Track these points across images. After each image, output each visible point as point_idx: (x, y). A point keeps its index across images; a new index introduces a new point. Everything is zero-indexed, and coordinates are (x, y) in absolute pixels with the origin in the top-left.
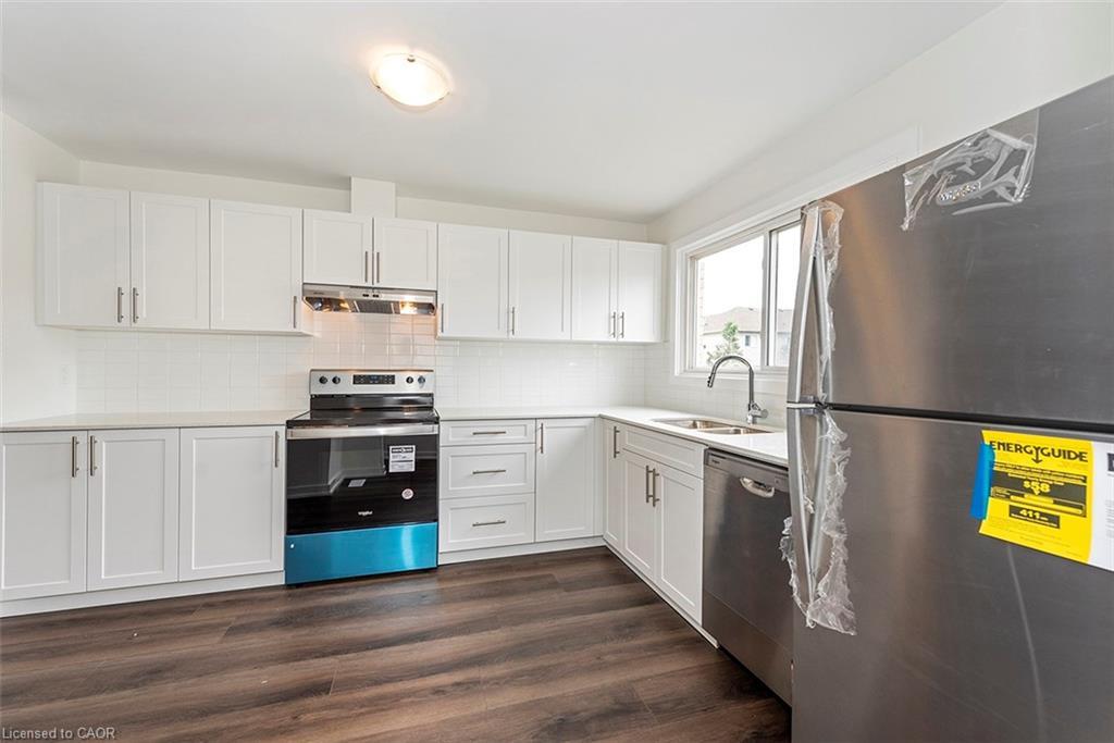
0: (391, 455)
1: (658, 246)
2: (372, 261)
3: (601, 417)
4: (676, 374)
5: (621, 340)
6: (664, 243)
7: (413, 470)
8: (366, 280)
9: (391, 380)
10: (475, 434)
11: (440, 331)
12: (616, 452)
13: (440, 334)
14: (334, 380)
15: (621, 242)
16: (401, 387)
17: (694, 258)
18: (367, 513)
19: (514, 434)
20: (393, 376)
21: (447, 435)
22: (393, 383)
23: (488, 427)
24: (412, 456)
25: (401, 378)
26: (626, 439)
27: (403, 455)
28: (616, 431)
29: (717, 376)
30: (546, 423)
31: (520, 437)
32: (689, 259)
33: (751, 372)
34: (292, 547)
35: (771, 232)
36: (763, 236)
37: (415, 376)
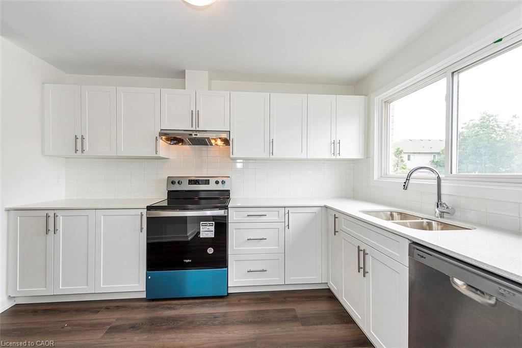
0: (201, 227)
1: (364, 96)
2: (195, 116)
3: (326, 207)
4: (375, 179)
5: (338, 157)
6: (366, 95)
7: (213, 236)
8: (192, 127)
9: (207, 182)
10: (248, 216)
11: (231, 154)
12: (335, 232)
13: (231, 156)
14: (179, 183)
15: (338, 96)
16: (212, 186)
17: (387, 102)
18: (188, 261)
19: (272, 216)
20: (209, 180)
21: (233, 217)
22: (209, 184)
23: (257, 211)
24: (213, 228)
25: (212, 181)
26: (342, 224)
27: (208, 227)
28: (335, 218)
30: (291, 210)
31: (276, 219)
32: (383, 103)
33: (439, 178)
34: (149, 277)
35: (453, 73)
36: (446, 78)
37: (220, 180)
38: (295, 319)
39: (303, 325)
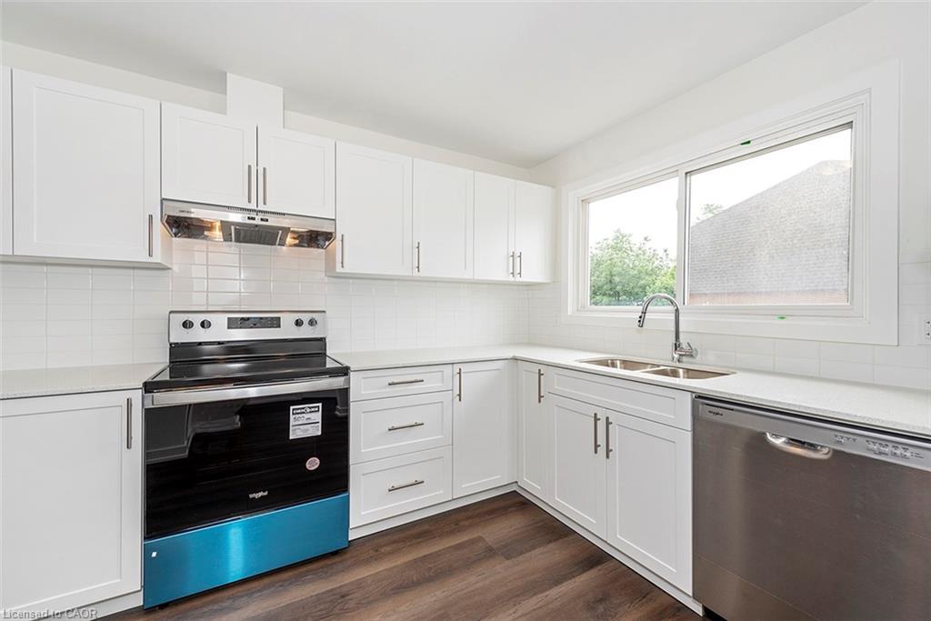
0: (292, 417)
1: (550, 188)
2: (256, 179)
3: (515, 359)
4: (569, 314)
5: (518, 279)
6: (553, 187)
7: (320, 433)
8: (250, 202)
9: (275, 323)
10: (390, 384)
11: (339, 265)
12: (540, 397)
13: (339, 269)
14: (203, 325)
15: (518, 181)
16: (287, 331)
17: (585, 201)
18: (261, 494)
19: (432, 381)
20: (279, 318)
21: (360, 390)
22: (279, 326)
23: (404, 376)
24: (318, 417)
25: (287, 320)
26: (553, 382)
27: (306, 416)
28: (540, 375)
29: (648, 316)
30: (465, 368)
31: (437, 385)
32: (580, 202)
33: (677, 310)
34: (154, 554)
35: (686, 173)
36: (677, 178)
37: (305, 318)
38: (490, 553)
39: (508, 559)
